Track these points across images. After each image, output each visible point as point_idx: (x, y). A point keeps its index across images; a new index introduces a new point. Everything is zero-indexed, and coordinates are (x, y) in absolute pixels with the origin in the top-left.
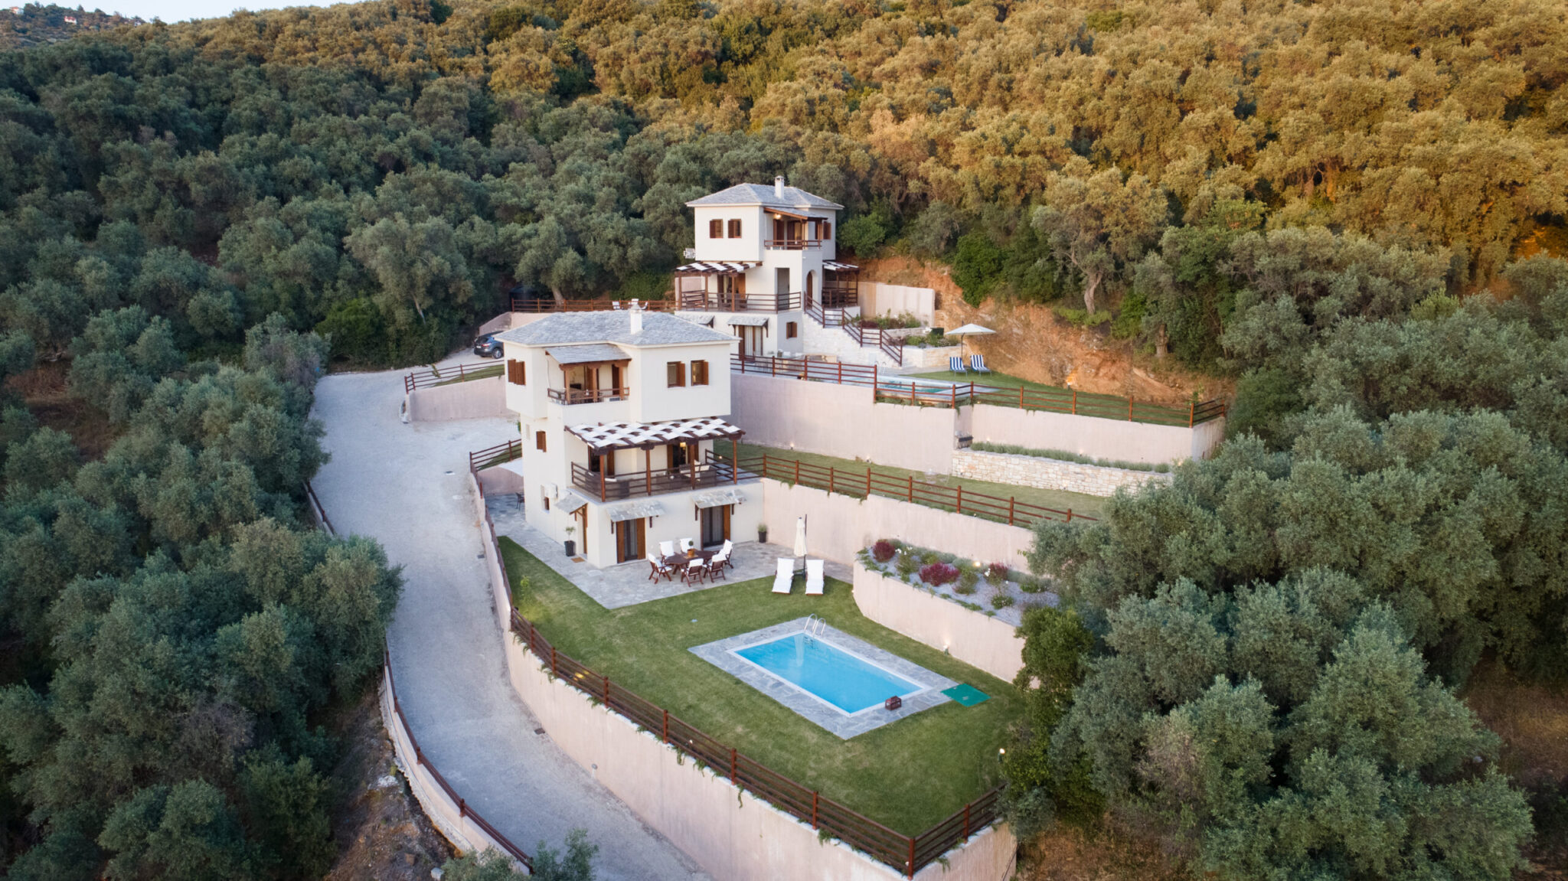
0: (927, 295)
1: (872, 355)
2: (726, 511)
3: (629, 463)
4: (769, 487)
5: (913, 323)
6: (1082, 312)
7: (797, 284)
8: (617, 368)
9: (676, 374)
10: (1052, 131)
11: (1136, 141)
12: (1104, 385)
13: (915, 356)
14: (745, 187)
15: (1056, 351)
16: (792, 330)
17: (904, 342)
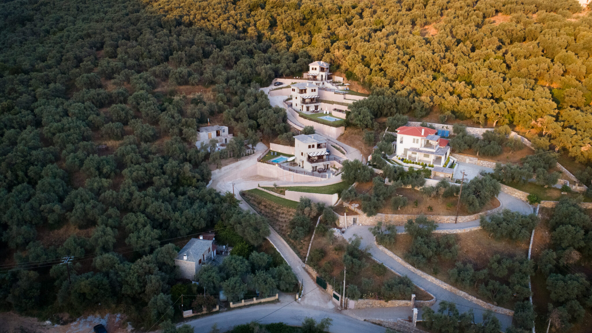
0: (342, 78)
1: (334, 87)
2: (318, 106)
3: (307, 101)
4: (322, 103)
5: (340, 82)
6: (360, 83)
7: (324, 77)
8: (305, 90)
9: (312, 91)
12: (362, 92)
13: (340, 88)
14: (316, 62)
15: (357, 87)
16: (323, 84)
17: (338, 85)
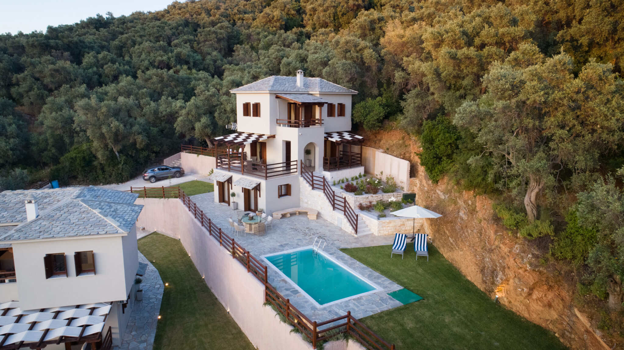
0: (406, 166)
6: (520, 217)
7: (298, 153)
10: (514, 22)
11: (607, 28)
12: (536, 310)
15: (491, 251)
